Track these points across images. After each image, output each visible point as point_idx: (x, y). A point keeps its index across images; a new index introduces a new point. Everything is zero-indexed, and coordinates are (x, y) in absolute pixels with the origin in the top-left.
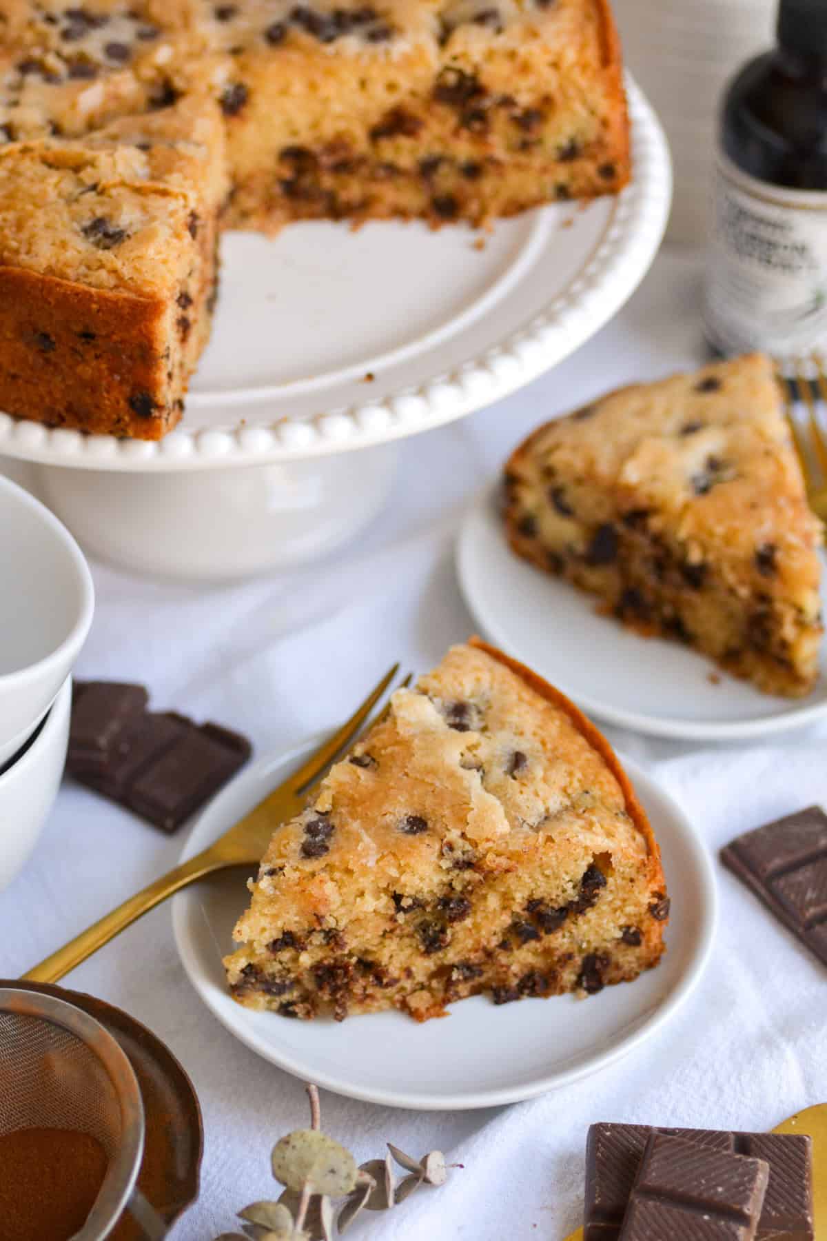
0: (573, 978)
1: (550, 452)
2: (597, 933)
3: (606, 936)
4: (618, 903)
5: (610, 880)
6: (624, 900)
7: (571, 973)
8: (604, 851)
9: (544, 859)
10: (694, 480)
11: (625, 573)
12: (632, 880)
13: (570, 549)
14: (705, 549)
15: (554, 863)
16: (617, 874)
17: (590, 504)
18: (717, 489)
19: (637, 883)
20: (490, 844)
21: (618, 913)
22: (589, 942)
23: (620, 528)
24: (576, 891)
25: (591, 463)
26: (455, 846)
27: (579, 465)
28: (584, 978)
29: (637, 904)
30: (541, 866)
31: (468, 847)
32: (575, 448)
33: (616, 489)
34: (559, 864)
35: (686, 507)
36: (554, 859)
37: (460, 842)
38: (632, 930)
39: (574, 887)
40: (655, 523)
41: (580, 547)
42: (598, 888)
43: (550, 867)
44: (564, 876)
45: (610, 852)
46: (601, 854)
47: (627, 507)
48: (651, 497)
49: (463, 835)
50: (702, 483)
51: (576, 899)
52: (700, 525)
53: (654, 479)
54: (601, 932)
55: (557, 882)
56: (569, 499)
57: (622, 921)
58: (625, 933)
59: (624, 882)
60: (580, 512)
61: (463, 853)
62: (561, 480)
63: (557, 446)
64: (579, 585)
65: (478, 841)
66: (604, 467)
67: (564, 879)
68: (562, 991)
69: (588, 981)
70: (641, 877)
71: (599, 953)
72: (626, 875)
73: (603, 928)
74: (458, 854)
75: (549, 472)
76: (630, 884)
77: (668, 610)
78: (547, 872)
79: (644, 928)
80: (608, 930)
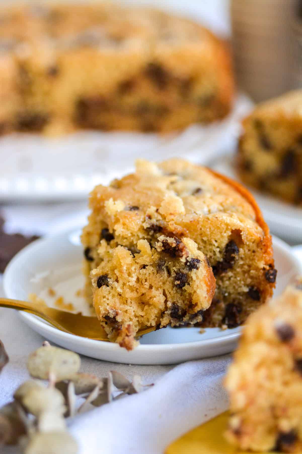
0: (220, 318)
2: (234, 287)
3: (240, 290)
4: (246, 267)
5: (241, 250)
6: (249, 266)
7: (219, 314)
8: (238, 228)
9: (203, 229)
12: (254, 252)
15: (208, 233)
16: (245, 246)
19: (257, 254)
20: (172, 217)
21: (246, 275)
22: (230, 294)
24: (222, 256)
26: (153, 217)
28: (227, 319)
29: (257, 269)
30: (201, 234)
31: (160, 218)
34: (212, 233)
36: (208, 230)
37: (156, 215)
38: (255, 288)
39: (220, 252)
42: (234, 253)
43: (206, 235)
44: (214, 242)
45: (241, 229)
46: (236, 230)
49: (157, 211)
51: (221, 260)
54: (237, 287)
55: (211, 247)
57: (249, 281)
58: (250, 290)
59: (249, 253)
61: (157, 221)
65: (166, 215)
67: (214, 245)
68: (214, 326)
69: (229, 321)
70: (259, 250)
71: (236, 303)
72: (251, 248)
73: (238, 285)
74: (154, 221)
76: (253, 254)
78: (205, 239)
79: (261, 289)
80: (240, 287)
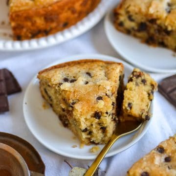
1: (128, 7)
10: (166, 10)
11: (148, 33)
13: (133, 29)
14: (172, 27)
17: (139, 19)
18: (172, 11)
23: (148, 23)
25: (140, 9)
27: (137, 10)
32: (135, 6)
33: (147, 15)
35: (166, 17)
40: (158, 22)
41: (136, 28)
47: (150, 18)
48: (157, 16)
50: (168, 10)
52: (171, 21)
53: (157, 11)
56: (133, 18)
60: (136, 20)
62: (131, 14)
63: (130, 6)
64: (135, 36)
66: (144, 10)
75: (128, 12)
77: (160, 40)
